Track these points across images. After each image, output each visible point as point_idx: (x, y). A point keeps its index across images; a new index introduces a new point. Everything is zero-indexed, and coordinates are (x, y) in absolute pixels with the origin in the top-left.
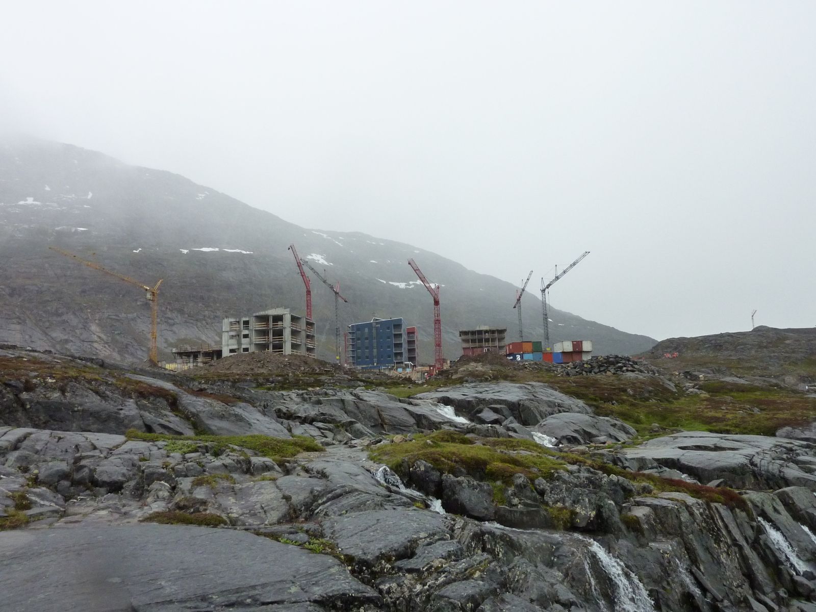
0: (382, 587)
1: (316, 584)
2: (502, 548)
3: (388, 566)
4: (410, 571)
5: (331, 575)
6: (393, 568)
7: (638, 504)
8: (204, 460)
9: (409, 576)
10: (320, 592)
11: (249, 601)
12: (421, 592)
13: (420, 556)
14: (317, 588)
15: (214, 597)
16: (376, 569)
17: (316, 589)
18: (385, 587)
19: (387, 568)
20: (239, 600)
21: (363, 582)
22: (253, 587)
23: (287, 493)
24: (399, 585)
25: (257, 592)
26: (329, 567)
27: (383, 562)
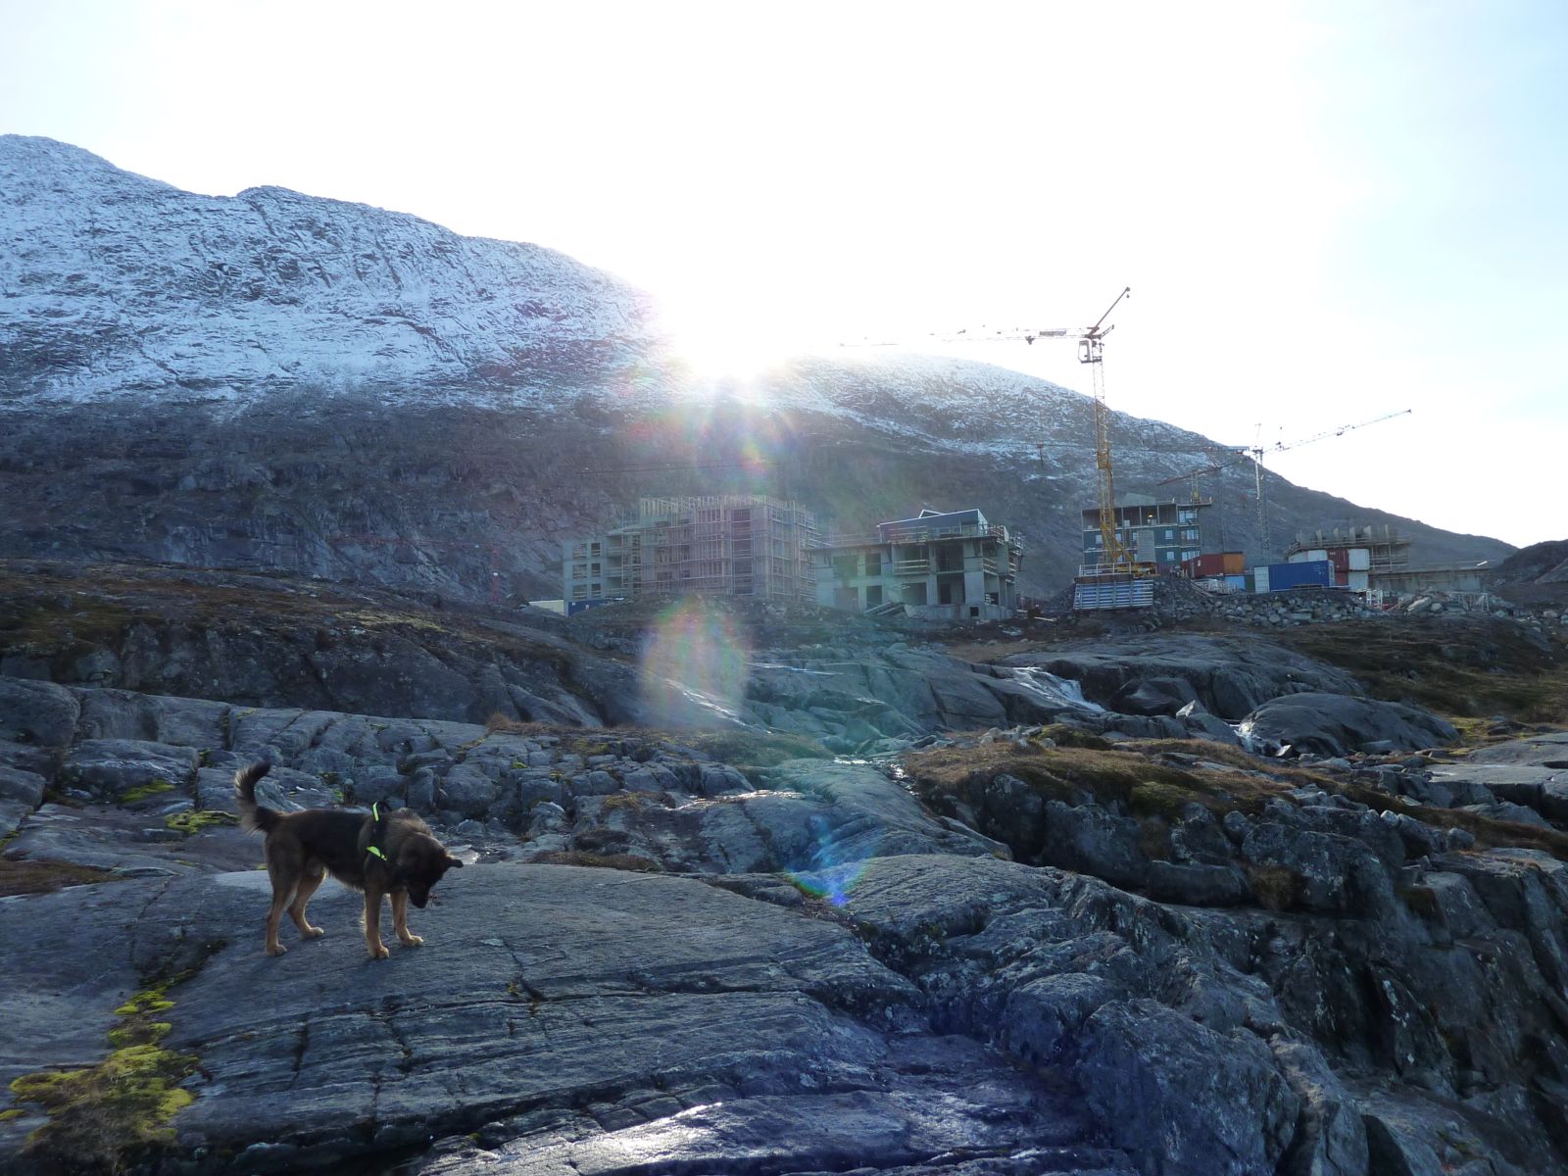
0: (924, 978)
1: (812, 965)
2: (1148, 931)
3: (935, 944)
4: (974, 955)
5: (835, 954)
6: (942, 949)
7: (1438, 868)
8: (622, 767)
9: (971, 963)
10: (818, 978)
11: (702, 984)
12: (990, 989)
13: (991, 932)
14: (815, 972)
15: (647, 975)
16: (913, 949)
17: (810, 973)
18: (930, 978)
19: (933, 948)
20: (687, 980)
21: (891, 966)
22: (710, 965)
23: (763, 825)
24: (953, 976)
25: (713, 972)
26: (834, 941)
27: (926, 938)
